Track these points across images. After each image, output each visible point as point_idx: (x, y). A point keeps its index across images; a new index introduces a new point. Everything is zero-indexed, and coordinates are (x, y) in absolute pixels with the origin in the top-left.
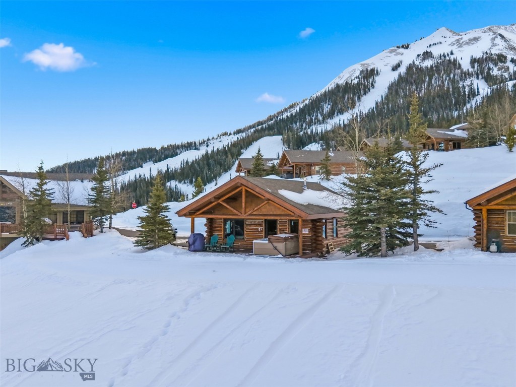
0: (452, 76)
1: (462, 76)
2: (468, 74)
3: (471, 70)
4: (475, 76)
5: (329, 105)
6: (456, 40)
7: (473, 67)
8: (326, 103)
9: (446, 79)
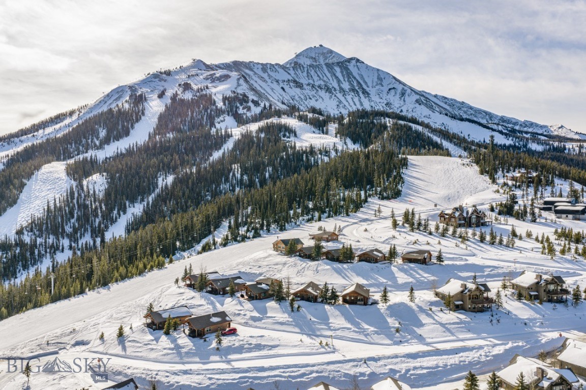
0: (209, 111)
1: (217, 112)
2: (222, 111)
3: (223, 107)
4: (226, 113)
5: (104, 129)
6: (210, 75)
7: (225, 104)
8: (100, 126)
9: (204, 114)
